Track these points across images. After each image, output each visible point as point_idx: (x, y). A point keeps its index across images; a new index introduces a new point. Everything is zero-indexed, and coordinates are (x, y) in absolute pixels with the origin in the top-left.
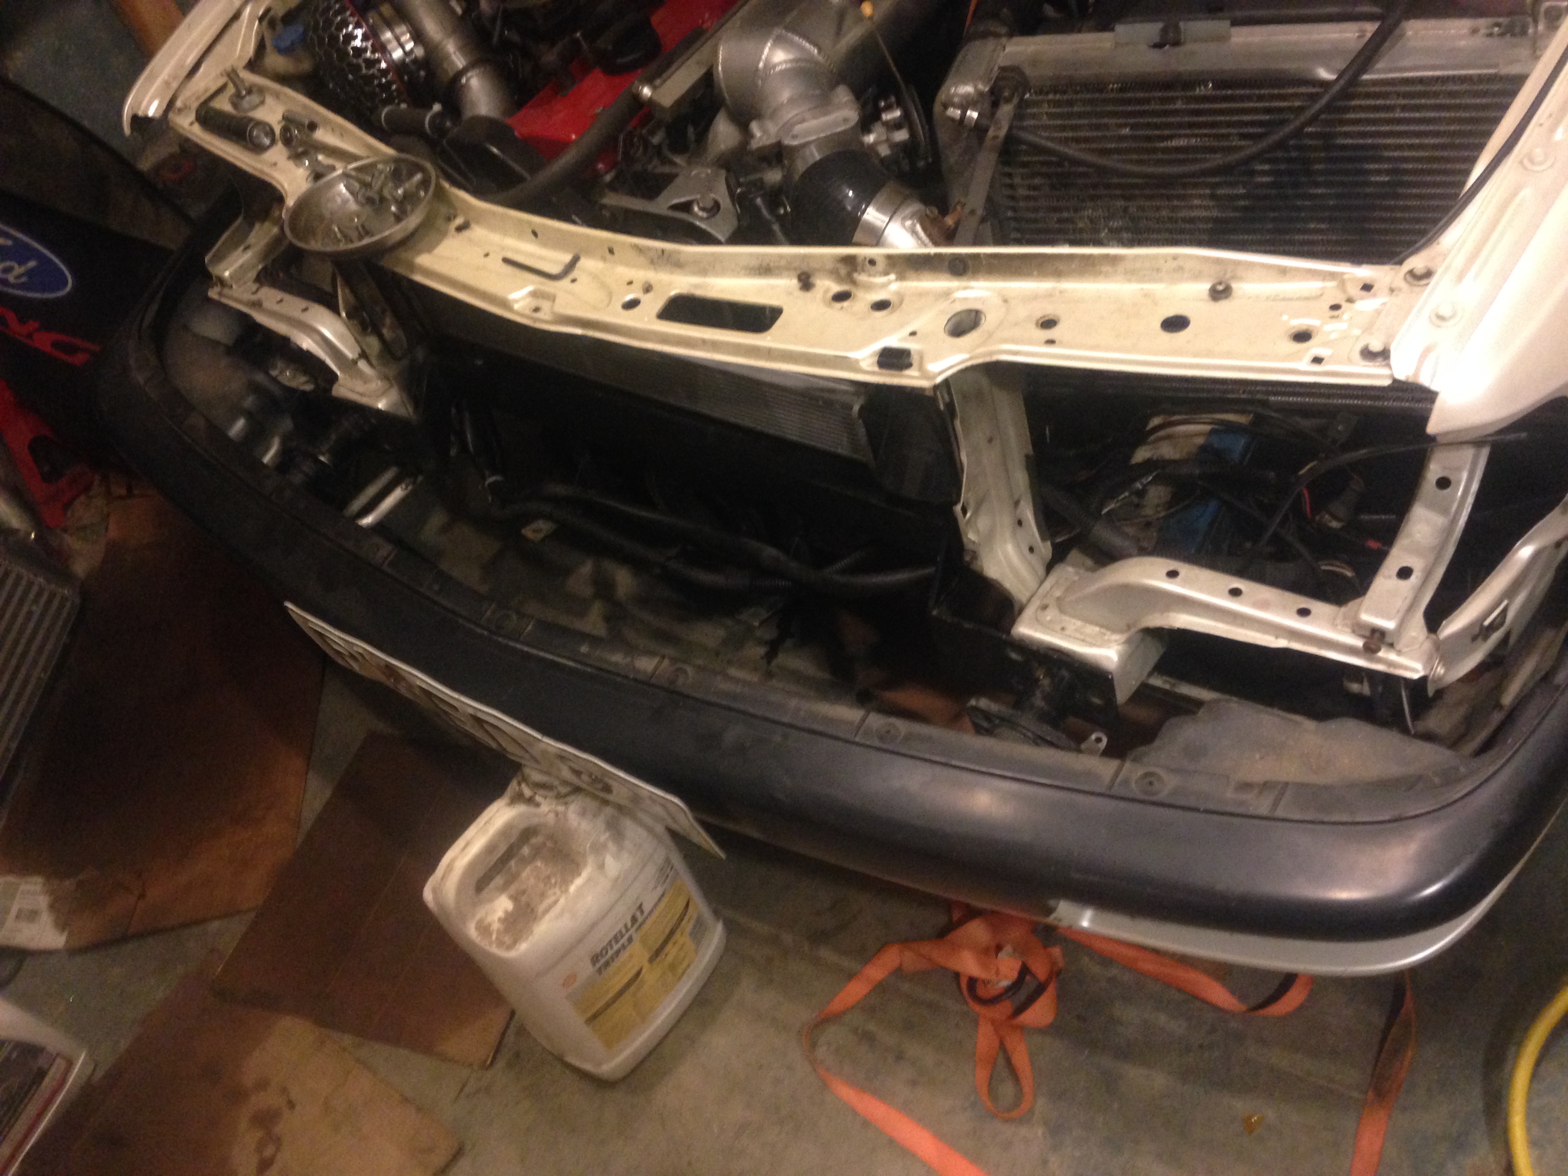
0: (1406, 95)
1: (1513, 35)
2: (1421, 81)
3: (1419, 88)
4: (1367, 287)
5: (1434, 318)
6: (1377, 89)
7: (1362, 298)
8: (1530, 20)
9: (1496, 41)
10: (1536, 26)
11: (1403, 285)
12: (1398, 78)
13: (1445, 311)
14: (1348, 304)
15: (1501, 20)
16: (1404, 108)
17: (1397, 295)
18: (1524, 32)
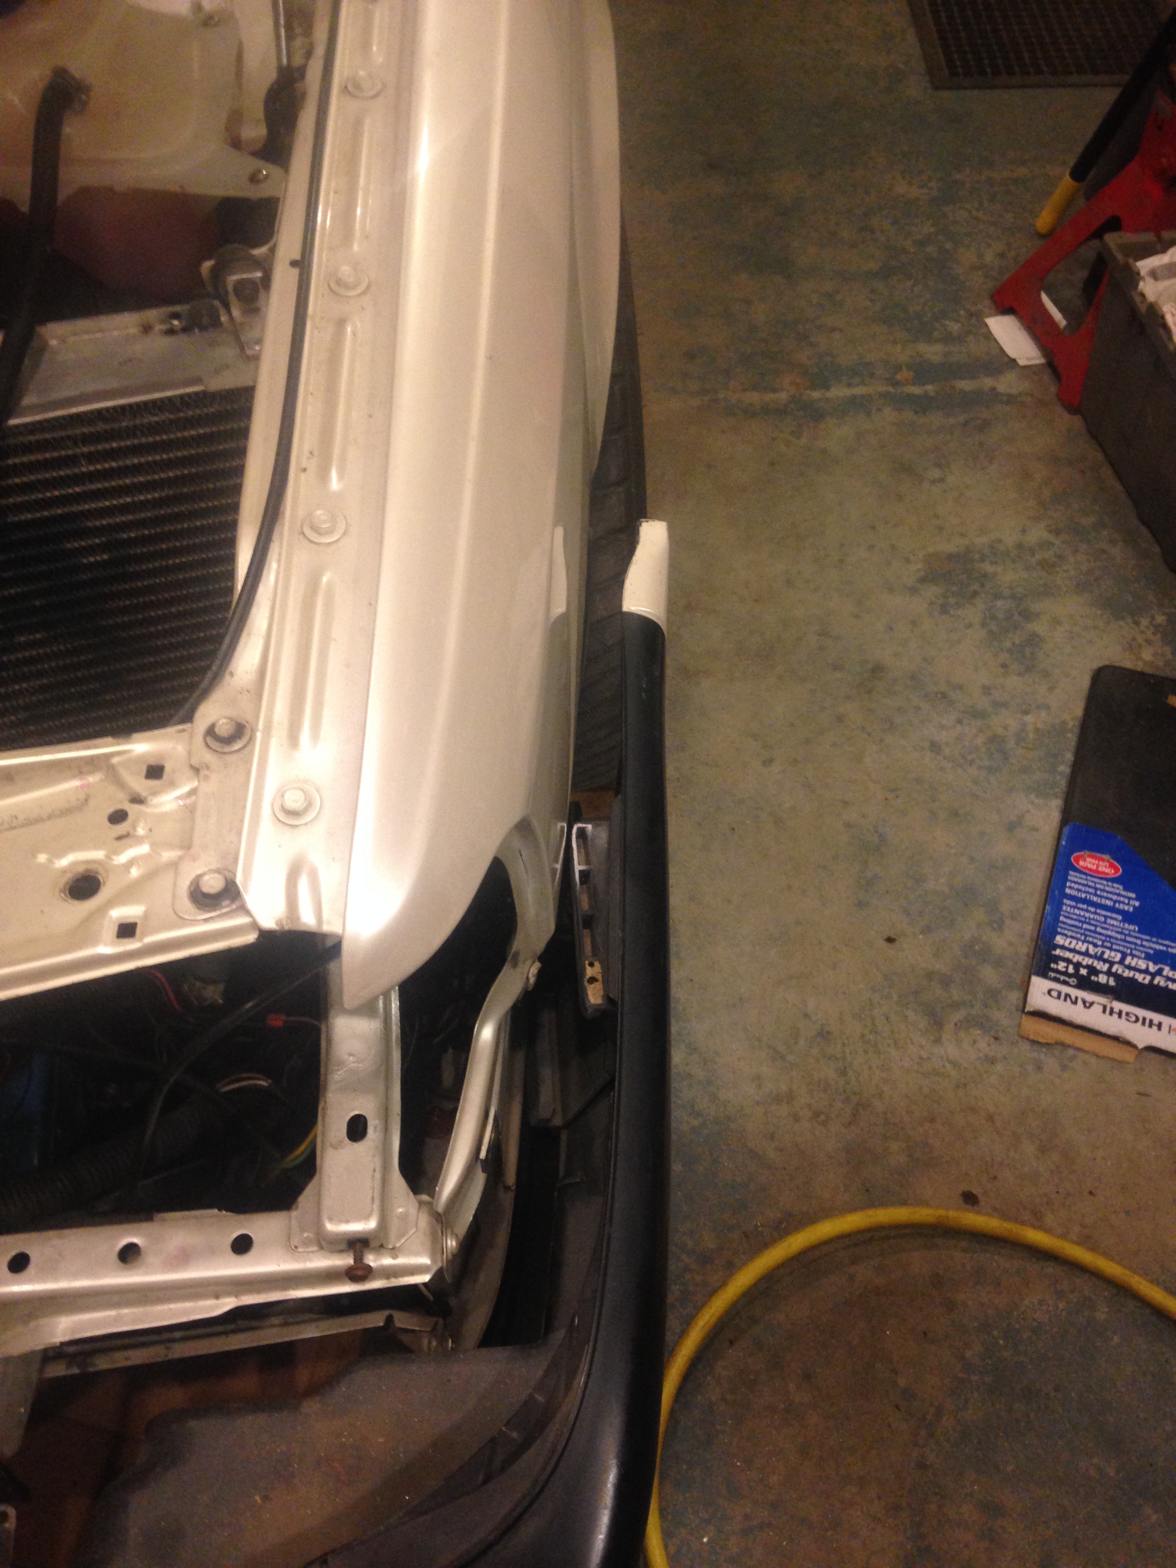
0: (86, 439)
1: (203, 328)
2: (99, 415)
3: (101, 427)
4: (155, 772)
5: (281, 816)
6: (39, 437)
7: (155, 793)
8: (217, 303)
9: (182, 340)
10: (229, 312)
11: (208, 757)
12: (63, 418)
13: (294, 800)
14: (137, 807)
15: (178, 308)
16: (91, 458)
17: (206, 777)
18: (216, 323)
